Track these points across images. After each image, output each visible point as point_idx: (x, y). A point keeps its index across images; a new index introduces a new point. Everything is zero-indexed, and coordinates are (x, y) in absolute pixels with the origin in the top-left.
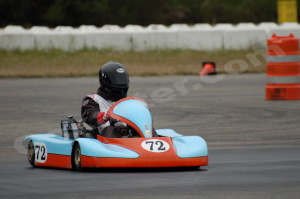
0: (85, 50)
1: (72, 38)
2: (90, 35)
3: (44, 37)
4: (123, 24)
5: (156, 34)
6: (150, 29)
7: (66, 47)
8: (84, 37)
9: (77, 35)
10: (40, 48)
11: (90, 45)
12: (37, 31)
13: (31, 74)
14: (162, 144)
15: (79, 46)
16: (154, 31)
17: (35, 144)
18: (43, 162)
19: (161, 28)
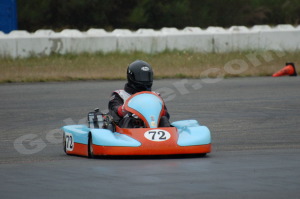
0: (167, 52)
1: (154, 40)
2: (172, 37)
3: (126, 39)
4: (204, 26)
5: (238, 35)
6: (232, 30)
7: (147, 50)
8: (166, 38)
9: (159, 37)
10: (122, 50)
11: (171, 47)
12: (118, 33)
13: (115, 76)
14: (164, 134)
15: (161, 48)
16: (235, 32)
17: (67, 134)
18: (71, 150)
19: (243, 29)
